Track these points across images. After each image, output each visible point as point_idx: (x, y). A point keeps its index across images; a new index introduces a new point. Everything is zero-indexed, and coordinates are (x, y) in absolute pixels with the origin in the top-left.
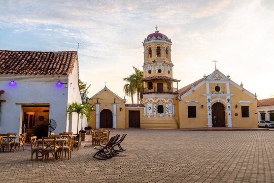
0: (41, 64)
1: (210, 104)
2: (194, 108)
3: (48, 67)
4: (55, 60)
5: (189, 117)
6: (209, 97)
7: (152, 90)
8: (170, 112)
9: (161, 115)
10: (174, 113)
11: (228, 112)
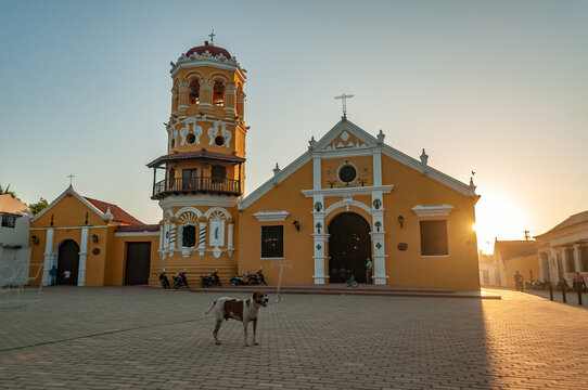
1: (320, 219)
2: (279, 230)
5: (263, 255)
6: (319, 199)
8: (217, 242)
9: (185, 250)
10: (230, 245)
11: (377, 237)
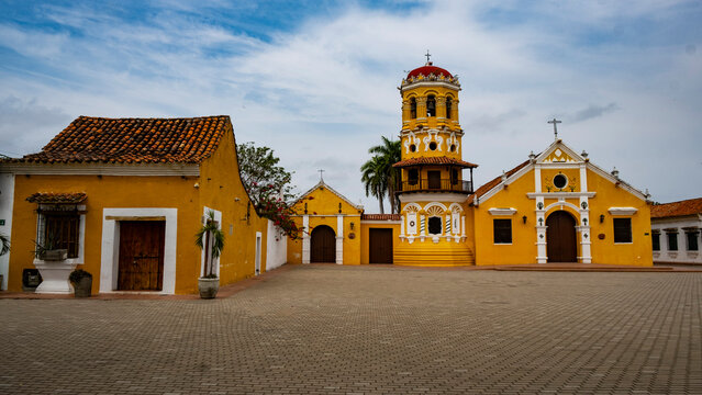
0: (157, 143)
1: (541, 215)
2: (508, 222)
3: (170, 149)
4: (186, 135)
5: (496, 242)
6: (540, 200)
7: (417, 187)
8: (456, 230)
9: (436, 237)
10: (463, 232)
11: (582, 230)
